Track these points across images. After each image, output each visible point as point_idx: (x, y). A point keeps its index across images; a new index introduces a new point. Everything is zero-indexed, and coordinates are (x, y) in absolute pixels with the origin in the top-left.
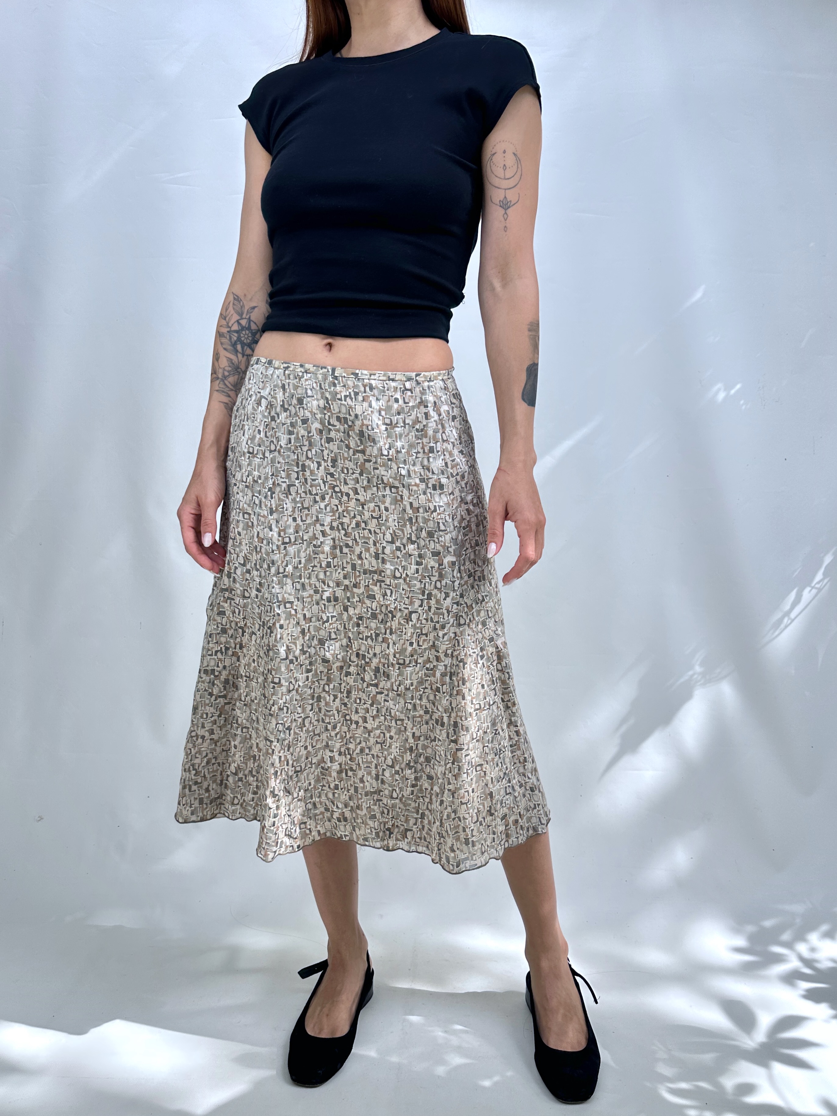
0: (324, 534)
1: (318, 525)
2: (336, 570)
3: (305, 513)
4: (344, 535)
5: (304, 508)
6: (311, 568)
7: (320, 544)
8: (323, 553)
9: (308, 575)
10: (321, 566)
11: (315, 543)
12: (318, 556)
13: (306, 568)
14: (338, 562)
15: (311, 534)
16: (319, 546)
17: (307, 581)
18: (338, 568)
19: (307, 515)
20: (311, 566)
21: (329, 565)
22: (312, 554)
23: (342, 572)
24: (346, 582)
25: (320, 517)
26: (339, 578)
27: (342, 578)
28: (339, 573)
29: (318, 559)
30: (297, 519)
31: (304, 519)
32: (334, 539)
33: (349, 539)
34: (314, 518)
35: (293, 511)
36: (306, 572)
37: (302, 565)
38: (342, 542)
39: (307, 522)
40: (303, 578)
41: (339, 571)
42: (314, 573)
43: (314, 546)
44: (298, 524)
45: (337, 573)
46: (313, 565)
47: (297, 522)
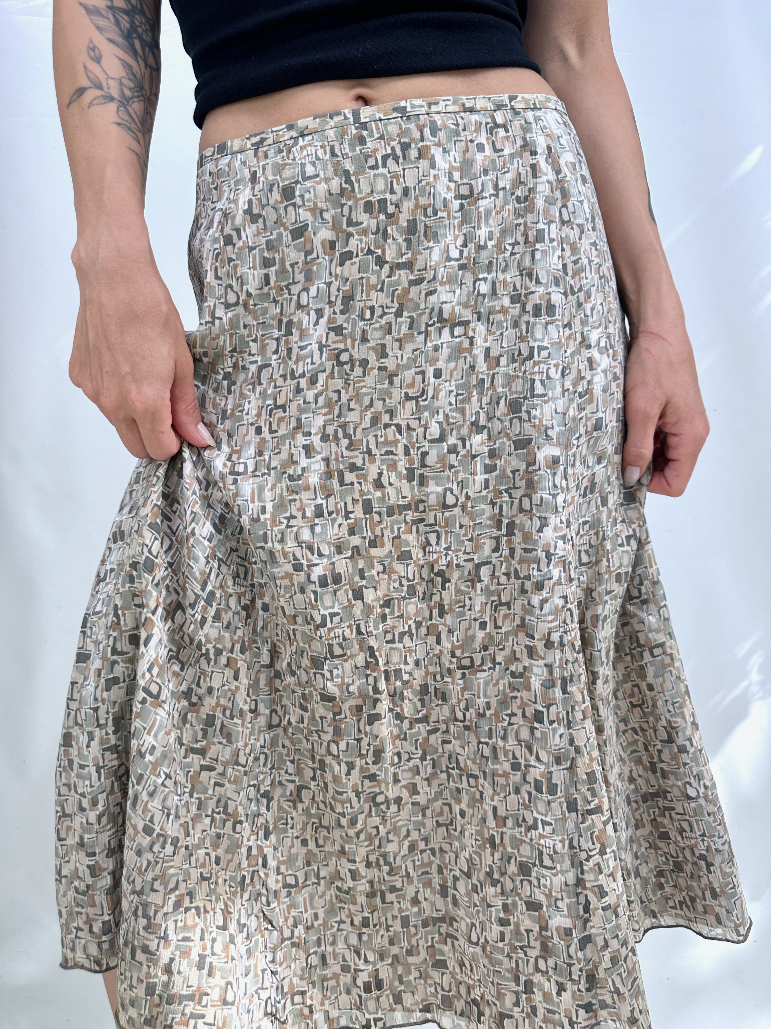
0: (308, 450)
1: (299, 436)
2: (333, 521)
3: (277, 416)
4: (347, 448)
5: (277, 407)
6: (285, 521)
7: (300, 473)
8: (307, 488)
9: (279, 536)
10: (304, 516)
11: (291, 472)
12: (297, 497)
13: (274, 521)
14: (336, 503)
15: (284, 455)
16: (299, 478)
17: (278, 547)
18: (338, 515)
19: (281, 420)
20: (285, 518)
21: (319, 513)
22: (285, 493)
23: (345, 523)
24: (356, 541)
25: (303, 420)
26: (341, 534)
27: (346, 535)
28: (340, 525)
29: (298, 503)
30: (263, 429)
31: (274, 427)
32: (327, 460)
33: (356, 453)
34: (294, 423)
35: (259, 415)
36: (276, 529)
37: (268, 516)
38: (342, 462)
39: (280, 433)
40: (270, 540)
41: (340, 521)
42: (291, 532)
43: (291, 478)
44: (264, 439)
45: (336, 526)
46: (288, 514)
47: (263, 435)
